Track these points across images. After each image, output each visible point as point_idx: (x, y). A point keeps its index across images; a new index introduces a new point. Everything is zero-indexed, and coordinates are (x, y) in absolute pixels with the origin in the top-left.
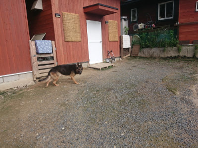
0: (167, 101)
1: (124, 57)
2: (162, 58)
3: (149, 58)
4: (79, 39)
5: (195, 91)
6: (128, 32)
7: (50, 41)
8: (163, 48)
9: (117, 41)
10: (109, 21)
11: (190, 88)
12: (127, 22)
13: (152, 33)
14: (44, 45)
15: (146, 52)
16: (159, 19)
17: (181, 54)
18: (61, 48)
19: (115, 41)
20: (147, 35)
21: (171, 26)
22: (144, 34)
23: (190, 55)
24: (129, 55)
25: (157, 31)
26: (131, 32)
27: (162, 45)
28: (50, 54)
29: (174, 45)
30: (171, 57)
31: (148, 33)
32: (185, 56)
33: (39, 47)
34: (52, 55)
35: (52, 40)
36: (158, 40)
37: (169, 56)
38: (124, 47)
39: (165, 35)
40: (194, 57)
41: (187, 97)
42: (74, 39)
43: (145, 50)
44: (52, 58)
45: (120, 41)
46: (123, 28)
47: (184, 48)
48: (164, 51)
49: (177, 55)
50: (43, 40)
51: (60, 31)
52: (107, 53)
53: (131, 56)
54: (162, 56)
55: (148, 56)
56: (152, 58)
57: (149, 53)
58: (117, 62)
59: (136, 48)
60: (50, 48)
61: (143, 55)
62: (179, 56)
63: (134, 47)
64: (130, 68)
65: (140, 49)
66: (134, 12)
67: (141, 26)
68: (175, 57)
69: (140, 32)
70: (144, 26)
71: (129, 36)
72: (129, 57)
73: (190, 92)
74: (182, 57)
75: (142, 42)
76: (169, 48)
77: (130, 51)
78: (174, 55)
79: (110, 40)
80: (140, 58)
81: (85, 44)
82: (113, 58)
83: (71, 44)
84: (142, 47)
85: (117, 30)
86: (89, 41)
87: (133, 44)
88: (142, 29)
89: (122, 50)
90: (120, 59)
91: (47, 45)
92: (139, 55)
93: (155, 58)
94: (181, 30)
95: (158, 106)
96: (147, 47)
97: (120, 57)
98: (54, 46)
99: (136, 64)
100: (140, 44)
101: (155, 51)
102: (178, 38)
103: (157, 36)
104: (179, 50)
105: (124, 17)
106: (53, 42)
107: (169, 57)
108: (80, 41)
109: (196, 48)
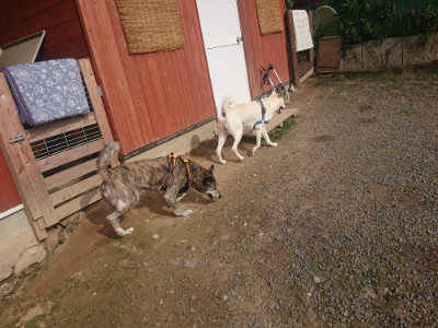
1: (302, 80)
4: (176, 38)
7: (72, 62)
8: (420, 36)
9: (280, 32)
14: (49, 83)
24: (311, 72)
27: (414, 27)
28: (82, 116)
33: (29, 98)
34: (91, 121)
35: (77, 58)
38: (299, 49)
43: (358, 49)
44: (93, 132)
45: (287, 28)
53: (318, 74)
55: (371, 66)
60: (78, 89)
61: (353, 66)
63: (323, 46)
65: (343, 50)
71: (305, 12)
72: (312, 76)
77: (312, 58)
79: (264, 31)
81: (196, 57)
83: (151, 62)
84: (348, 43)
86: (208, 43)
89: (295, 58)
90: (293, 88)
91: (63, 83)
92: (341, 69)
96: (366, 38)
97: (293, 82)
98: (90, 80)
100: (342, 33)
106: (85, 63)
108: (181, 48)
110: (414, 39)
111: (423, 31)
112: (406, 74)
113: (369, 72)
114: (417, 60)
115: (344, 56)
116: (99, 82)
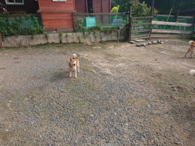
2: (32, 46)
3: (17, 48)
5: (98, 67)
15: (12, 41)
17: (50, 41)
23: (57, 41)
25: (20, 17)
27: (28, 32)
30: (41, 45)
32: (53, 43)
36: (22, 26)
37: (39, 43)
40: (61, 42)
43: (9, 39)
47: (50, 35)
48: (32, 38)
49: (46, 42)
61: (9, 45)
62: (48, 43)
65: (2, 38)
68: (45, 44)
74: (51, 44)
78: (43, 42)
84: (4, 36)
92: (3, 46)
94: (44, 17)
96: (12, 35)
101: (23, 39)
102: (43, 25)
103: (21, 22)
104: (46, 37)
109: (60, 35)
110: (29, 36)
112: (29, 48)
113: (15, 47)
114: (32, 44)
115: (3, 40)
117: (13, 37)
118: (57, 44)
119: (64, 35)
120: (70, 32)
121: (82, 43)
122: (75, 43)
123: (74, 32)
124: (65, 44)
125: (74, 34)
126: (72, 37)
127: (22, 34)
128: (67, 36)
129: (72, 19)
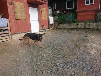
0: (77, 54)
1: (51, 29)
2: (69, 29)
3: (63, 29)
4: (25, 18)
5: (90, 46)
6: (52, 15)
7: (6, 19)
8: (70, 24)
10: (42, 8)
11: (87, 45)
12: (51, 9)
13: (64, 16)
14: (2, 21)
15: (62, 26)
16: (67, 9)
17: (79, 27)
18: (13, 23)
19: (46, 20)
20: (62, 17)
21: (73, 12)
22: (60, 17)
23: (83, 27)
24: (53, 27)
25: (67, 15)
26: (53, 15)
27: (69, 22)
28: (6, 27)
29: (75, 22)
30: (74, 28)
31: (62, 16)
32: (80, 28)
34: (7, 28)
35: (7, 19)
36: (67, 19)
38: (50, 23)
39: (70, 17)
40: (85, 28)
41: (86, 50)
42: (21, 18)
43: (61, 25)
44: (7, 30)
45: (48, 19)
46: (49, 13)
47: (80, 24)
48: (70, 25)
49: (76, 27)
50: (1, 18)
51: (12, 13)
52: (42, 26)
53: (54, 28)
54: (69, 28)
55: (62, 28)
56: (64, 29)
57: (63, 26)
58: (47, 31)
59: (57, 24)
60: (6, 23)
61: (60, 28)
62: (77, 28)
63: (55, 23)
64: (54, 34)
65: (58, 24)
66: (54, 4)
67: (58, 12)
68: (76, 28)
69: (58, 15)
70: (60, 12)
71: (52, 17)
73: (87, 47)
74: (79, 28)
75: (59, 21)
76: (73, 24)
77: (53, 25)
78: (75, 27)
79: (43, 19)
80: (59, 29)
82: (45, 29)
83: (19, 21)
84: (59, 23)
85: (46, 14)
86: (31, 19)
87: (55, 22)
88: (59, 14)
89: (49, 24)
90: (49, 29)
91: (4, 22)
92: (58, 28)
93: (66, 29)
94: (78, 14)
95: (73, 57)
96: (62, 23)
97: (49, 28)
98: (8, 22)
99: (57, 32)
101: (66, 25)
102: (77, 18)
103: (67, 17)
104: (77, 25)
105: (49, 7)
106: (8, 20)
107: (72, 28)
108: (25, 19)
109: (86, 24)
111: (70, 23)
116: (9, 23)
117: (62, 24)
118: (82, 28)
119: (88, 23)
120: (92, 22)
121: (99, 29)
122: (94, 29)
123: (95, 22)
124: (87, 29)
125: (95, 23)
126: (93, 25)
127: (66, 23)
128: (89, 24)
129: (96, 14)
